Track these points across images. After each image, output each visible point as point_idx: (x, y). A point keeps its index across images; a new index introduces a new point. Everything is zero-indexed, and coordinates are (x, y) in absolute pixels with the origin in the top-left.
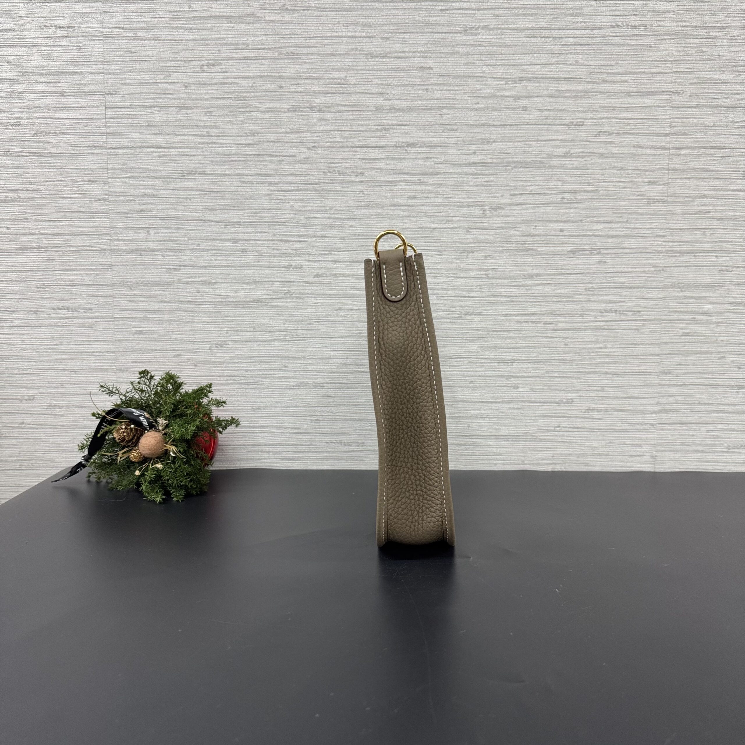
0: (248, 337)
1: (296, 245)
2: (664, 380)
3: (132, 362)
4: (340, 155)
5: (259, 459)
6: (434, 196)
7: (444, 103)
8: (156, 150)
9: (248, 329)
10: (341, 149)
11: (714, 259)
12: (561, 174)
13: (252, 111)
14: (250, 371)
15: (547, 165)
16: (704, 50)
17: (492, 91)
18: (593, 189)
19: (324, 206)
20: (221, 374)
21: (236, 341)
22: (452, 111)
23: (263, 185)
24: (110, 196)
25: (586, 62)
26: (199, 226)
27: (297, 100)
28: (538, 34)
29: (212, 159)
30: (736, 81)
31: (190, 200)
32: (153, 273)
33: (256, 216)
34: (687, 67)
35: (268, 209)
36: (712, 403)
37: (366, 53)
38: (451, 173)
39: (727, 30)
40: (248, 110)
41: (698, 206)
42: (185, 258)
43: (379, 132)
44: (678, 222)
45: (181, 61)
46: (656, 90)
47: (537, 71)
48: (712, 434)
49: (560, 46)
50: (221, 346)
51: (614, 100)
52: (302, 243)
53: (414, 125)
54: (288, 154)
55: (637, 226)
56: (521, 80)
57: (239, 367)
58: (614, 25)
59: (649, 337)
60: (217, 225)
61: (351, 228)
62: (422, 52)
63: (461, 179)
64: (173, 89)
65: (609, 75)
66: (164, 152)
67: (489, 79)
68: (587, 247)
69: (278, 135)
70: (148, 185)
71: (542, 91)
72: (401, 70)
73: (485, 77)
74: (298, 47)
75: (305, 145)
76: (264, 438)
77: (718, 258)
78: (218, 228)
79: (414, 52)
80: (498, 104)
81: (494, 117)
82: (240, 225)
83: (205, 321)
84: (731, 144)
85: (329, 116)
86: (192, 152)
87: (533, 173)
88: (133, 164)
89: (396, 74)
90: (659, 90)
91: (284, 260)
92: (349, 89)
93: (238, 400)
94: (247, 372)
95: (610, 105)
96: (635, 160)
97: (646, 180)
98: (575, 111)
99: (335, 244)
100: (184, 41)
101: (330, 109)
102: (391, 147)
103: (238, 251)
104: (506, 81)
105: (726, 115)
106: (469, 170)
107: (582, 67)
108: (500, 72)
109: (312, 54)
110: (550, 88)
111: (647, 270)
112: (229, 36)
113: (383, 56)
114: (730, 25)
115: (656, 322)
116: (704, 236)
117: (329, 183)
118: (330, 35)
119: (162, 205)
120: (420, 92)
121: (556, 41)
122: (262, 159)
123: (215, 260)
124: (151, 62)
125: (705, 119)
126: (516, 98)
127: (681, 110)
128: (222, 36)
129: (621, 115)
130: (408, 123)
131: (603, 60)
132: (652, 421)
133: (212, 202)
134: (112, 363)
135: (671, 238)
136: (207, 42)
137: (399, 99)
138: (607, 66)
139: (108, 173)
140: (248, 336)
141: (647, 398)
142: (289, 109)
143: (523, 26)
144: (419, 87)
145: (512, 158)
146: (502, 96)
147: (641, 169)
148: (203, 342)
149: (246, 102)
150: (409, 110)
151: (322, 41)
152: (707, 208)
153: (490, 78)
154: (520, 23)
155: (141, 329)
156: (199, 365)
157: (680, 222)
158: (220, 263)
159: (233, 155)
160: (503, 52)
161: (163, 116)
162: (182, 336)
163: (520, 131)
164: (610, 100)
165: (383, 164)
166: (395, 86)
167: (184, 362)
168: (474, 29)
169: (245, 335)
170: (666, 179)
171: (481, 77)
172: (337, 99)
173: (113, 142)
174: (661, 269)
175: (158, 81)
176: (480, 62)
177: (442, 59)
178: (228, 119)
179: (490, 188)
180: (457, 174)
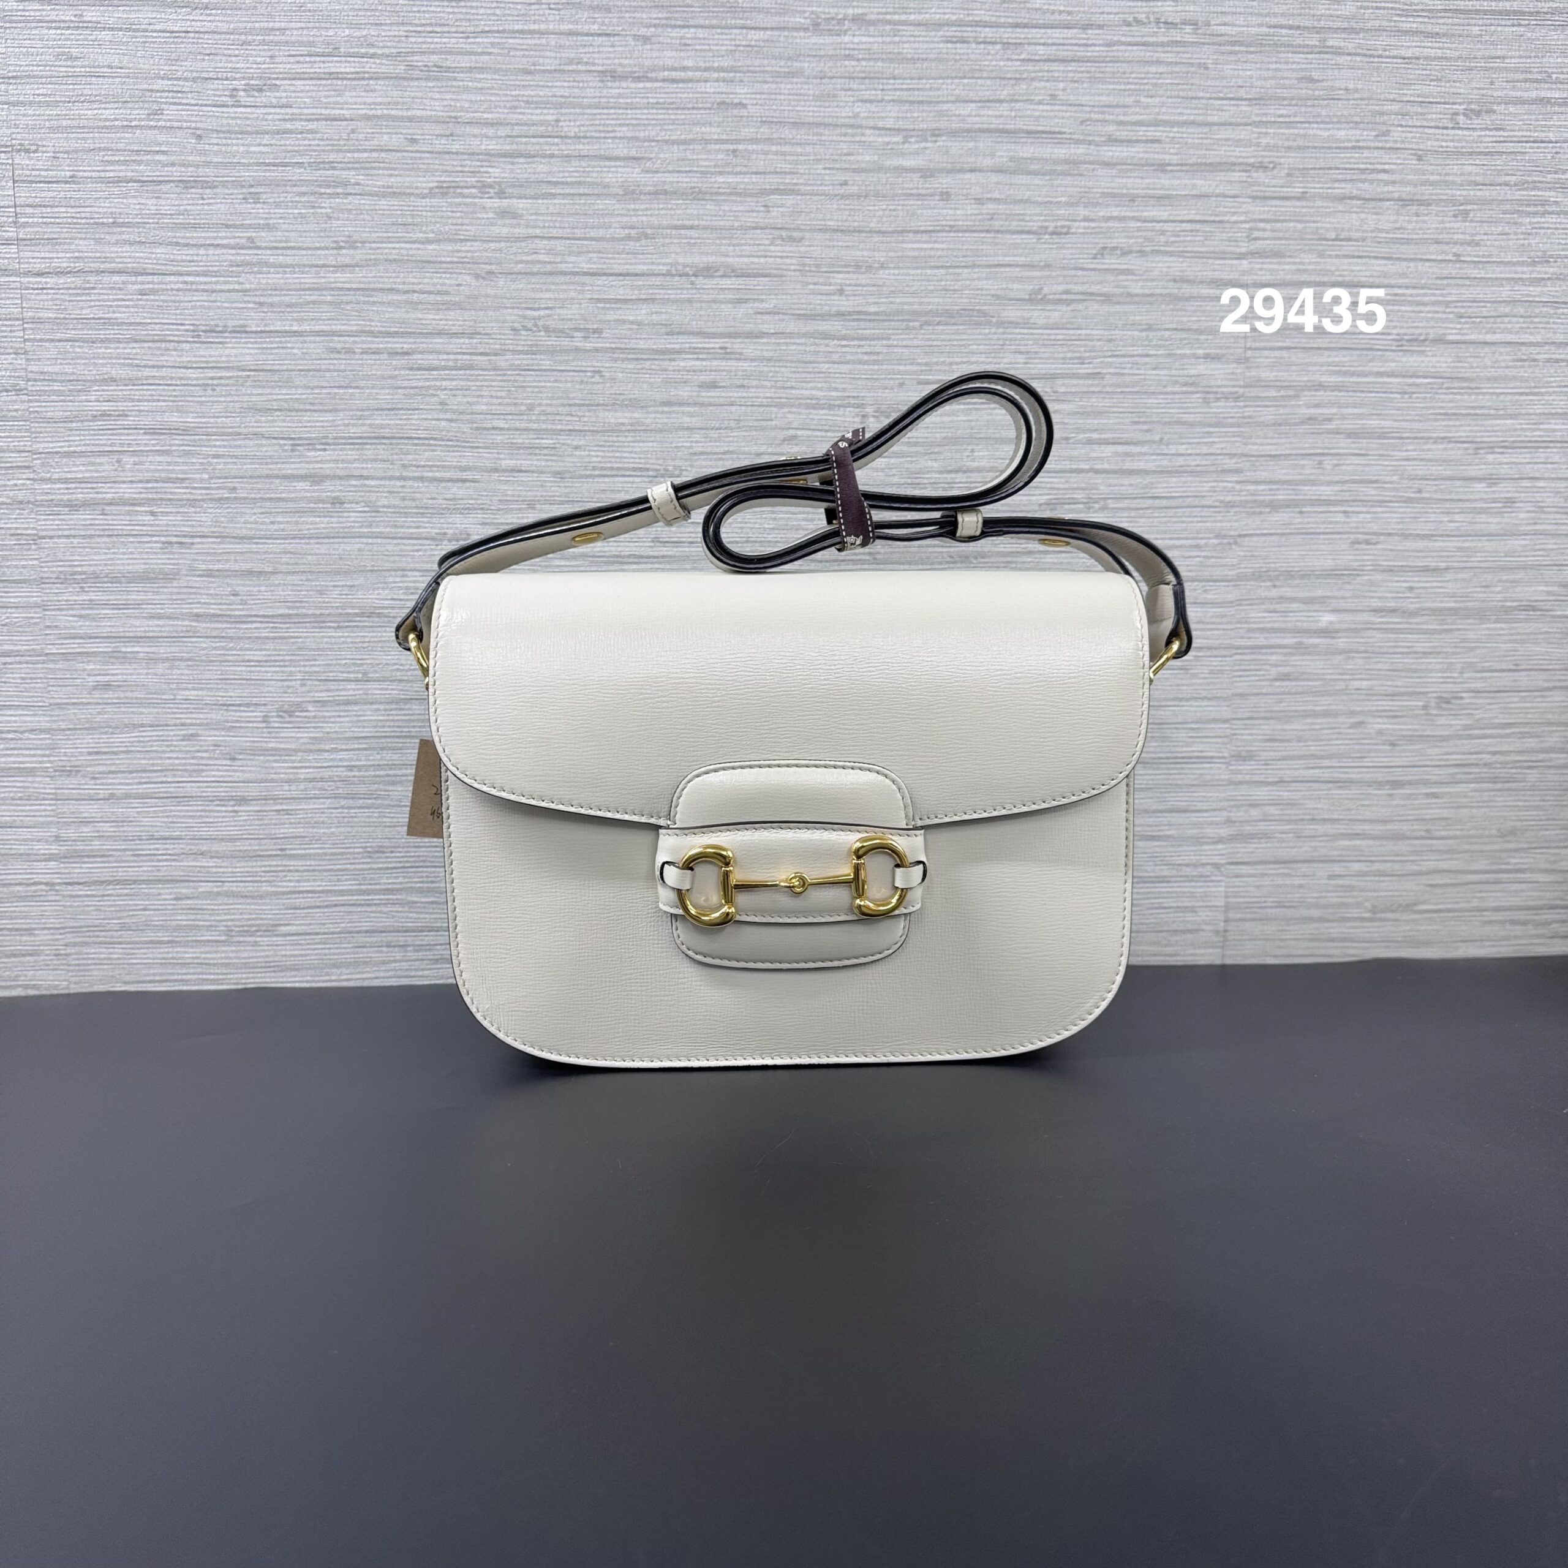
0: (351, 692)
1: (455, 489)
2: (1239, 772)
3: (90, 754)
4: (547, 290)
5: (383, 963)
6: (755, 383)
7: (775, 180)
8: (134, 279)
9: (352, 676)
10: (550, 279)
11: (1340, 518)
12: (1023, 339)
13: (350, 194)
14: (359, 768)
15: (994, 320)
16: (1316, 78)
17: (876, 157)
18: (1090, 371)
19: (515, 404)
20: (291, 776)
21: (322, 703)
22: (790, 200)
23: (377, 357)
24: (29, 380)
25: (1072, 97)
26: (235, 446)
27: (448, 168)
28: (971, 34)
29: (262, 299)
30: (1380, 145)
31: (214, 390)
32: (131, 553)
33: (364, 425)
34: (1281, 112)
35: (389, 410)
36: (1338, 820)
37: (600, 68)
38: (791, 335)
39: (1361, 35)
40: (340, 190)
41: (1308, 406)
42: (203, 519)
43: (632, 243)
44: (1266, 441)
45: (186, 79)
46: (1218, 160)
47: (969, 116)
48: (1340, 882)
49: (1018, 63)
50: (291, 713)
51: (1132, 180)
52: (468, 484)
53: (706, 228)
54: (431, 288)
55: (1182, 449)
56: (936, 133)
57: (332, 760)
58: (1131, 19)
59: (1209, 684)
60: (275, 445)
61: (578, 453)
62: (720, 69)
63: (812, 348)
64: (168, 143)
65: (1121, 128)
66: (152, 283)
67: (868, 132)
68: (1079, 495)
69: (407, 246)
70: (116, 358)
71: (980, 159)
72: (677, 109)
73: (861, 127)
74: (450, 53)
75: (469, 269)
76: (393, 917)
77: (1348, 517)
78: (277, 451)
79: (706, 70)
80: (888, 187)
81: (881, 213)
82: (328, 444)
83: (252, 658)
84: (1372, 276)
85: (521, 206)
86: (216, 283)
87: (964, 337)
88: (82, 308)
89: (667, 117)
90: (1224, 160)
91: (429, 522)
92: (564, 147)
93: (332, 833)
94: (351, 770)
95: (1125, 191)
96: (1178, 310)
97: (1201, 352)
98: (1051, 203)
99: (542, 486)
100: (192, 35)
101: (523, 191)
102: (659, 275)
103: (323, 502)
104: (906, 137)
105: (1362, 216)
106: (829, 327)
107: (1064, 108)
108: (891, 115)
109: (482, 70)
110: (998, 154)
111: (1203, 542)
112: (293, 25)
113: (639, 77)
114: (1369, 25)
115: (1223, 652)
116: (1319, 471)
117: (526, 353)
118: (520, 27)
119: (149, 401)
120: (720, 156)
121: (1009, 52)
122: (375, 299)
123: (272, 523)
124: (117, 80)
125: (1319, 225)
126: (927, 173)
127: (1269, 202)
128: (277, 25)
129: (1146, 214)
130: (696, 223)
131: (1108, 95)
132: (1216, 860)
133: (262, 394)
134: (44, 756)
135: (1249, 475)
136: (243, 37)
137: (673, 172)
138: (1117, 106)
139: (24, 329)
140: (351, 690)
141: (1206, 811)
142: (431, 189)
143: (938, 16)
144: (717, 147)
145: (921, 304)
146: (896, 168)
147: (1189, 329)
148: (248, 705)
149: (336, 172)
150: (697, 195)
151: (504, 41)
152: (1325, 411)
153: (871, 128)
154: (933, 10)
155: (107, 678)
156: (241, 757)
157: (1270, 441)
158: (283, 530)
159: (309, 289)
160: (897, 72)
161: (150, 202)
162: (200, 693)
163: (936, 246)
164: (1124, 181)
165: (642, 313)
166: (666, 142)
167: (206, 751)
168: (834, 22)
169: (344, 690)
170: (1240, 351)
171: (851, 126)
172: (539, 170)
173: (35, 258)
174: (1232, 541)
175: (133, 124)
176: (849, 93)
177: (766, 86)
178: (296, 211)
179: (876, 367)
180: (804, 335)
